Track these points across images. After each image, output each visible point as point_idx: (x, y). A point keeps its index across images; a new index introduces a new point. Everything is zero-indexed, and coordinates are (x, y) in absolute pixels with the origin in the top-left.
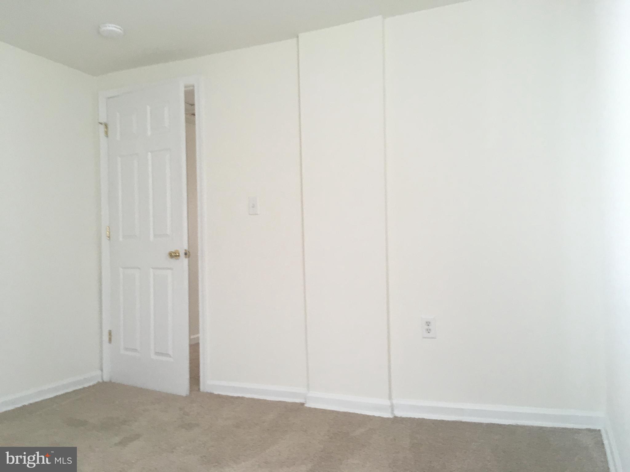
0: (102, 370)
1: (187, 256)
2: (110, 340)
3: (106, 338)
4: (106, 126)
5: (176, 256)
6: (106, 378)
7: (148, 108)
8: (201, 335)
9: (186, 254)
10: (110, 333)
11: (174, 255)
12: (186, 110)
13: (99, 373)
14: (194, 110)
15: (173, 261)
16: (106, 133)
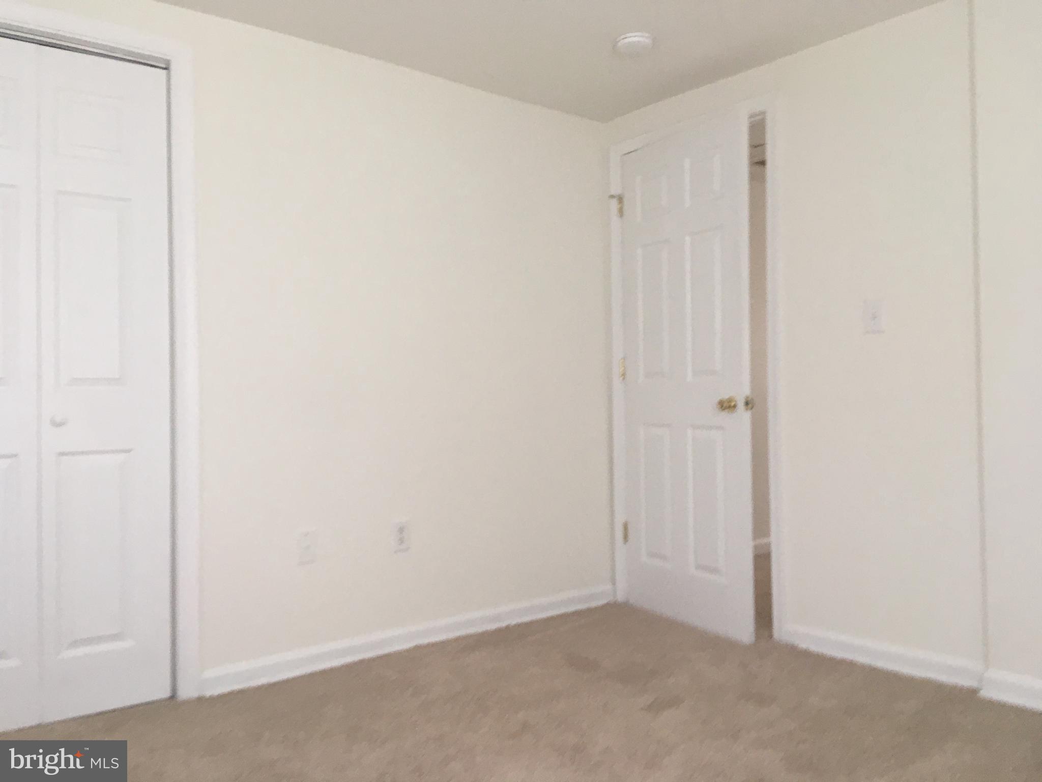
0: (614, 582)
1: (750, 406)
2: (626, 538)
3: (619, 534)
4: (620, 199)
5: (729, 407)
6: (620, 597)
7: (687, 163)
8: (773, 539)
9: (747, 403)
10: (626, 527)
11: (727, 406)
12: (751, 156)
13: (608, 587)
14: (764, 153)
15: (724, 414)
16: (621, 212)
